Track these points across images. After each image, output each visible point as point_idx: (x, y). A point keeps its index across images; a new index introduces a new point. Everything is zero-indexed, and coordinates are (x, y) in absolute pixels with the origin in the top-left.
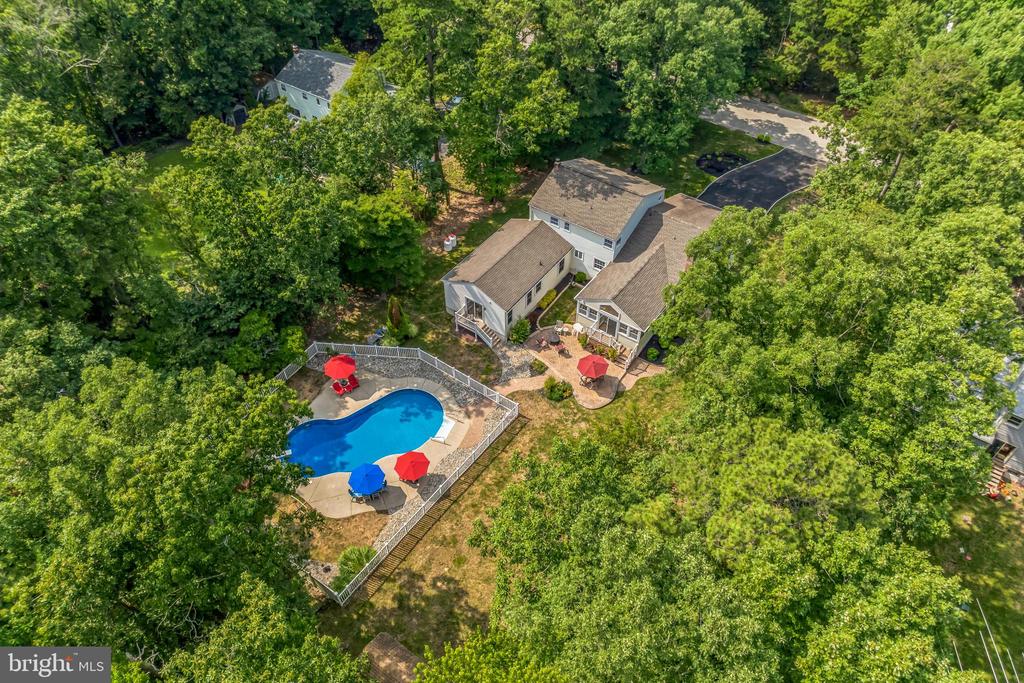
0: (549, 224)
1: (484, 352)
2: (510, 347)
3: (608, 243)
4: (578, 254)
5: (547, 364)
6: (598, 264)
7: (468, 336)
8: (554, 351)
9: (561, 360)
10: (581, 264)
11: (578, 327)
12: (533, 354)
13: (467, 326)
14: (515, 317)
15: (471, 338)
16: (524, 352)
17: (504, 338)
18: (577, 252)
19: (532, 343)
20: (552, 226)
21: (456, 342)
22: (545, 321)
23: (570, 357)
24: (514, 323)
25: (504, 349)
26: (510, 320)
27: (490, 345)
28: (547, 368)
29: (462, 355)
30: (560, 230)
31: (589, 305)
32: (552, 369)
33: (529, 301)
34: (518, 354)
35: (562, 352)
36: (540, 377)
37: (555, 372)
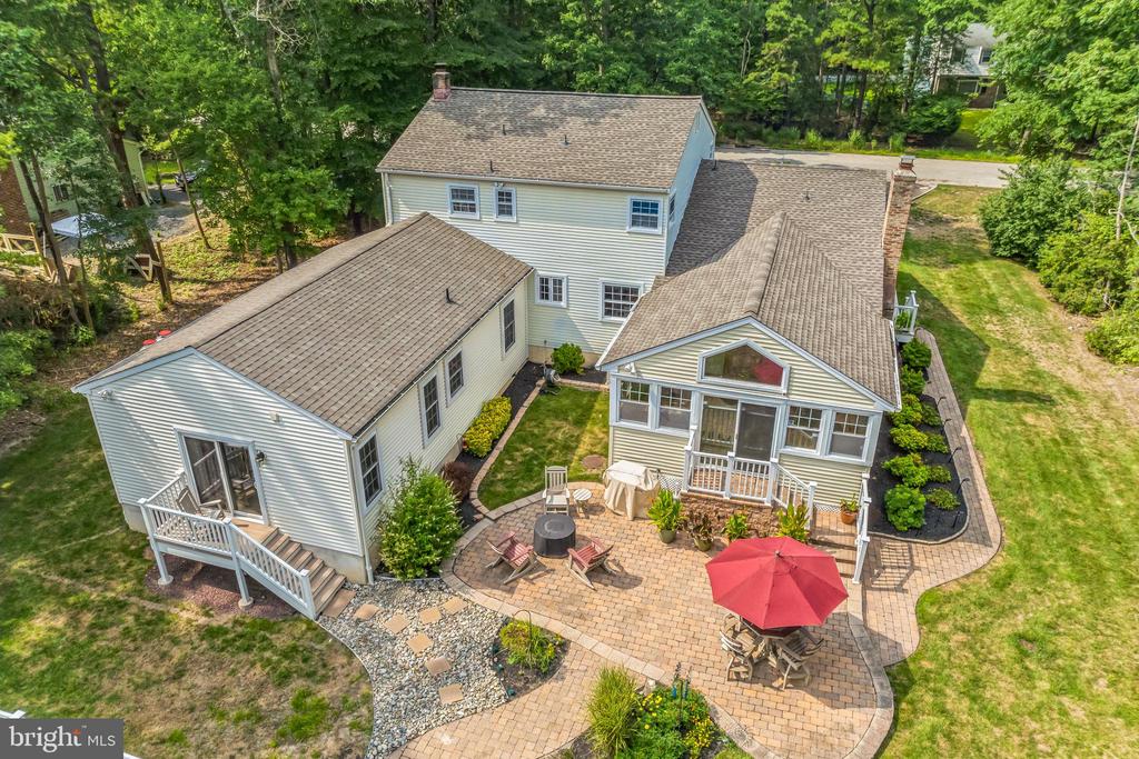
0: (446, 216)
1: (282, 641)
2: (387, 597)
3: (644, 213)
4: (549, 289)
5: (557, 627)
6: (618, 299)
7: (209, 591)
8: (565, 575)
9: (602, 599)
10: (564, 322)
11: (625, 473)
12: (491, 601)
13: (201, 550)
14: (392, 472)
15: (220, 596)
16: (453, 604)
17: (359, 570)
18: (544, 281)
19: (473, 562)
20: (461, 222)
21: (154, 626)
22: (500, 488)
23: (636, 581)
24: (388, 499)
25: (367, 608)
26: (372, 485)
27: (307, 607)
28: (563, 646)
29: (178, 674)
30: (485, 226)
31: (657, 375)
32: (588, 642)
33: (433, 422)
34: (432, 615)
35: (598, 570)
36: (547, 687)
37: (602, 649)
